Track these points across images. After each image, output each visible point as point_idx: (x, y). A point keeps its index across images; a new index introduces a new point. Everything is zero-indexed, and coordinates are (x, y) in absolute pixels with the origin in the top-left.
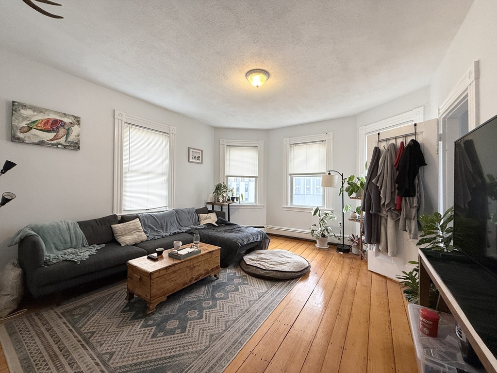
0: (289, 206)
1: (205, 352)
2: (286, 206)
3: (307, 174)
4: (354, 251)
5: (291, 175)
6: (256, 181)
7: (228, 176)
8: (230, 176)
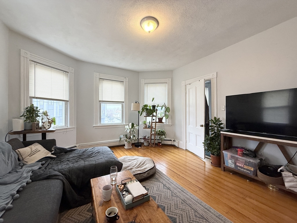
0: (99, 125)
1: (207, 219)
2: (96, 125)
3: (113, 102)
4: (145, 144)
5: (100, 101)
6: (66, 105)
7: (34, 98)
8: (37, 98)
